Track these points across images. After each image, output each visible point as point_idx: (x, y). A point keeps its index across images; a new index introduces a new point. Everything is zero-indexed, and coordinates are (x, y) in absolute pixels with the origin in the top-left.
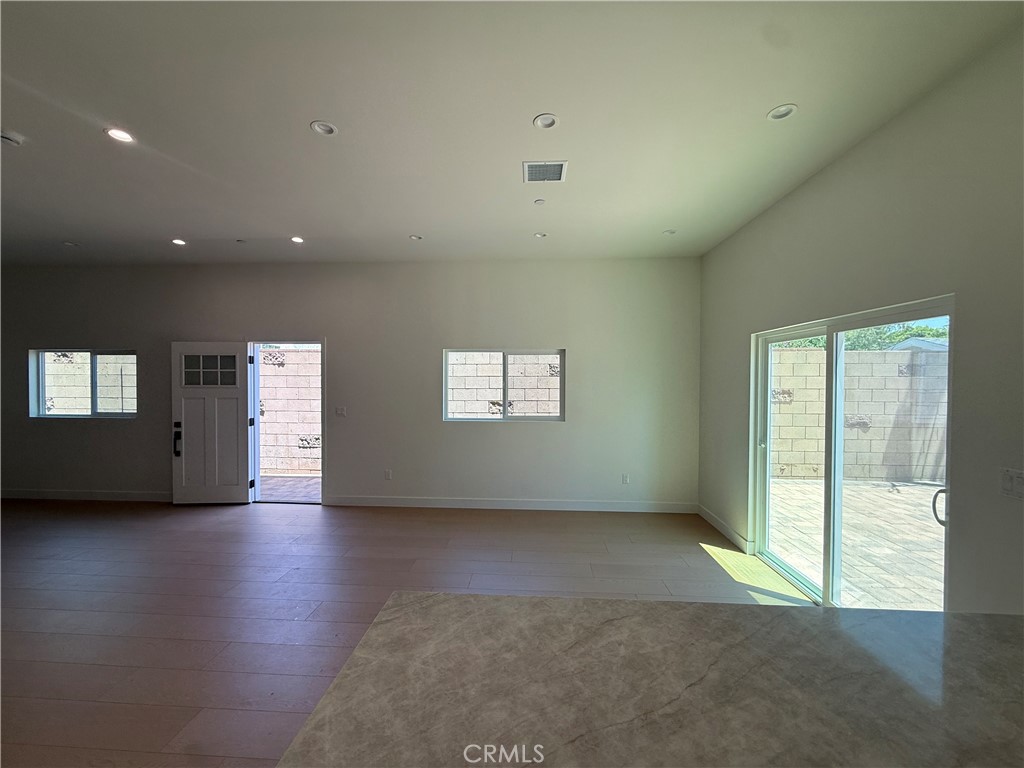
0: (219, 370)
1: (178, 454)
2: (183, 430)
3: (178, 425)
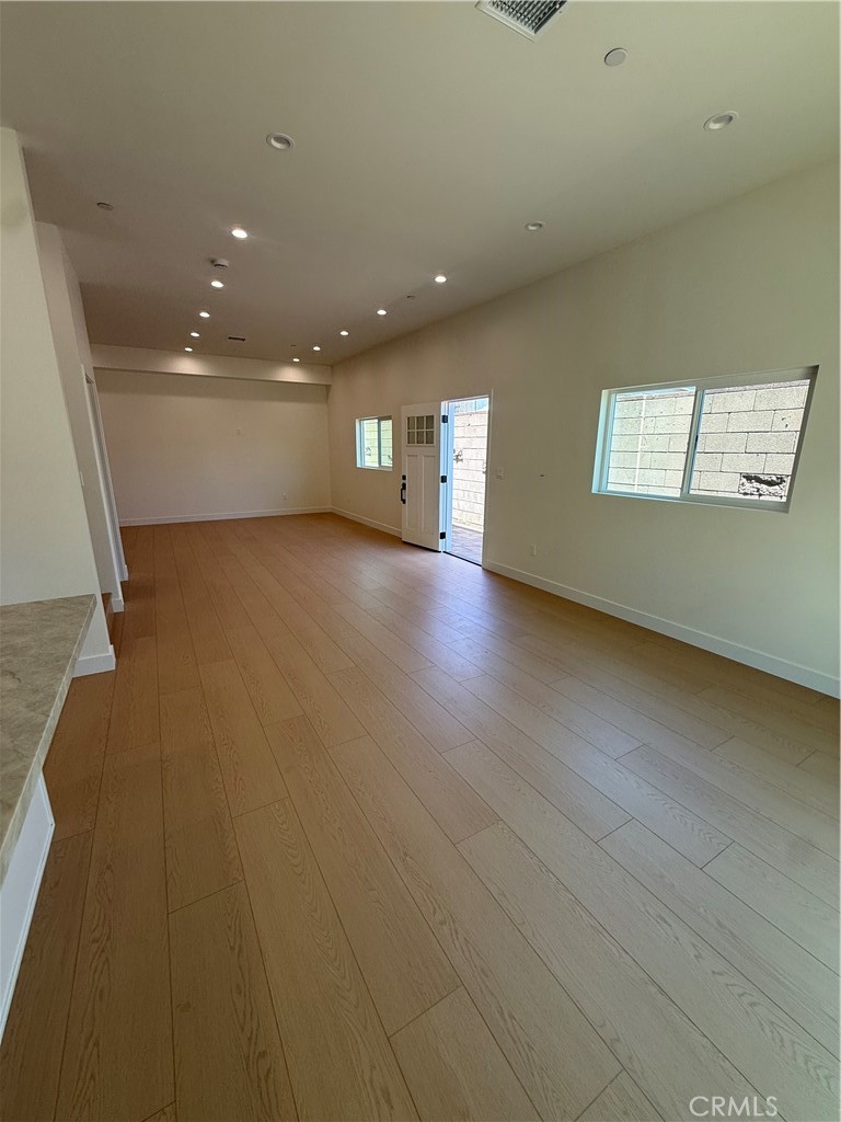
0: (425, 430)
1: (404, 501)
2: (406, 482)
3: (404, 478)
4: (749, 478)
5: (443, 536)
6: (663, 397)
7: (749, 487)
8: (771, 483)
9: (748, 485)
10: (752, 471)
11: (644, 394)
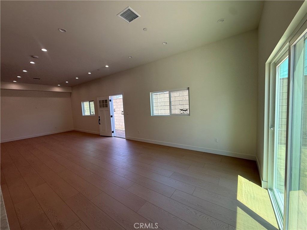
0: (105, 104)
1: (100, 124)
2: (100, 118)
3: (99, 117)
4: (181, 110)
5: (113, 132)
6: (162, 94)
7: (182, 112)
8: (185, 111)
9: (181, 112)
10: (181, 109)
11: (158, 93)
